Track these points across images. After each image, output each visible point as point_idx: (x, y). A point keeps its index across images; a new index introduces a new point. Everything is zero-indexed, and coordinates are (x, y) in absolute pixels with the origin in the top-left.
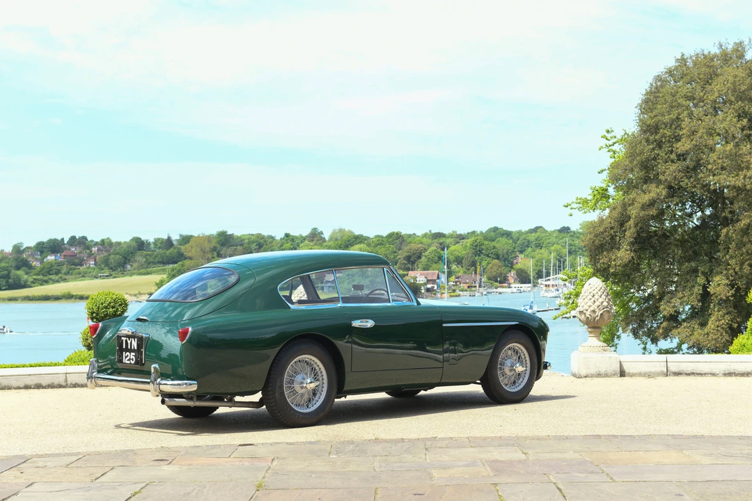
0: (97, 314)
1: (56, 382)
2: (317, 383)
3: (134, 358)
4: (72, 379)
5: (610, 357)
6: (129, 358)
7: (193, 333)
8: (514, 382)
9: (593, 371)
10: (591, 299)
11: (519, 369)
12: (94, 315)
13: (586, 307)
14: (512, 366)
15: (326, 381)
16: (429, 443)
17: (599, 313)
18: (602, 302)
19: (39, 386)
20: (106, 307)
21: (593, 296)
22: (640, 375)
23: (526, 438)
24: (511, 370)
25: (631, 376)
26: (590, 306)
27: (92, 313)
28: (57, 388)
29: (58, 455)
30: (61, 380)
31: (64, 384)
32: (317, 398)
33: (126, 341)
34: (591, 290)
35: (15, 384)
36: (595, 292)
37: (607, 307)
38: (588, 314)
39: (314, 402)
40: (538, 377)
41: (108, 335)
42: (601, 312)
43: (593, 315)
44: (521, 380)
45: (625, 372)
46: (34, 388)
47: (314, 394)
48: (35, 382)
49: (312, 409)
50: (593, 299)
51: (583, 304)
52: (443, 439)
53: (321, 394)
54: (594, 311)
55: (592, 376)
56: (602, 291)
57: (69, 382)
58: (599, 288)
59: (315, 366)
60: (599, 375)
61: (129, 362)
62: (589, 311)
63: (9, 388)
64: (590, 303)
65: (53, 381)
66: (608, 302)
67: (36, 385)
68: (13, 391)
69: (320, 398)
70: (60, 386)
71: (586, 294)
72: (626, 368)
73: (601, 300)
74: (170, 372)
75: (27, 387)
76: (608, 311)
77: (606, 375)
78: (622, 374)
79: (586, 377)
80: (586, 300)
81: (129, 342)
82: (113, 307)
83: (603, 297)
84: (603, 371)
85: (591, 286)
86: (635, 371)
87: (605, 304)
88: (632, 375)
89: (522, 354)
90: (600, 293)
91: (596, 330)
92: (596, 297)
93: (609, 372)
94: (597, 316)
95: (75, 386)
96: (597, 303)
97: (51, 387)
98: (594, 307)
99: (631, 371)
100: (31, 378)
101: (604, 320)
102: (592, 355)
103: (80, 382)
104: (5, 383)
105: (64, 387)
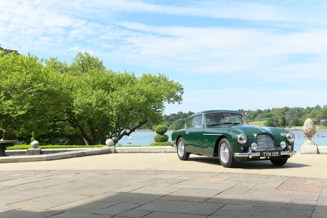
1: (137, 151)
4: (141, 150)
5: (313, 147)
9: (307, 152)
13: (305, 129)
17: (309, 131)
18: (310, 127)
19: (132, 152)
20: (160, 129)
21: (307, 125)
22: (325, 153)
25: (322, 154)
26: (306, 129)
30: (138, 151)
31: (139, 152)
34: (306, 123)
35: (125, 151)
36: (308, 124)
38: (305, 131)
45: (319, 152)
54: (307, 130)
55: (307, 153)
57: (140, 151)
58: (309, 122)
60: (309, 153)
63: (124, 153)
64: (306, 128)
70: (138, 152)
72: (320, 151)
73: (310, 126)
75: (129, 152)
77: (312, 153)
78: (318, 153)
79: (304, 154)
82: (162, 129)
83: (311, 125)
84: (310, 152)
85: (307, 121)
86: (323, 152)
87: (312, 128)
90: (310, 124)
91: (309, 137)
92: (308, 125)
93: (313, 152)
95: (142, 152)
96: (308, 128)
97: (135, 152)
98: (307, 129)
99: (322, 152)
100: (130, 150)
101: (311, 133)
102: (307, 146)
103: (143, 151)
104: (123, 151)
105: (139, 153)
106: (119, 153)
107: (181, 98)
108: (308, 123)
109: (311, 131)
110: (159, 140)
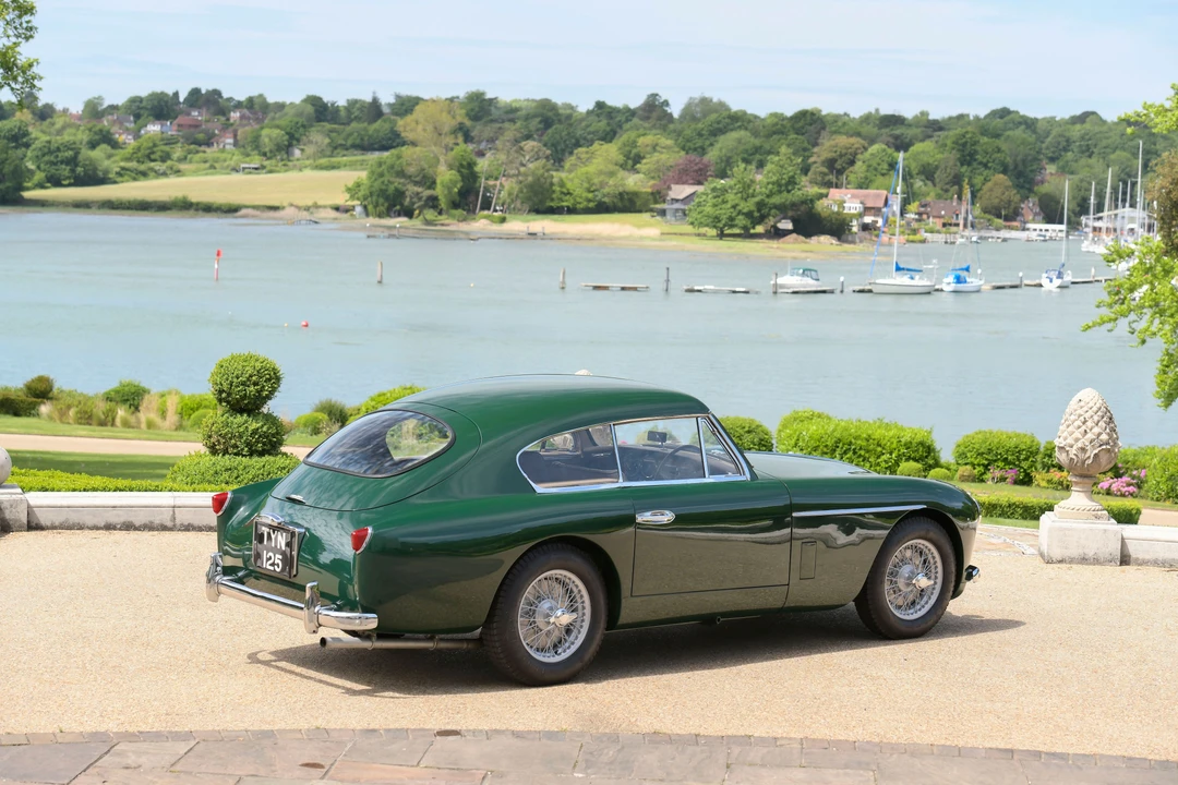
0: (229, 394)
1: (157, 521)
2: (574, 616)
3: (280, 562)
4: (183, 517)
5: (1105, 530)
6: (272, 561)
7: (374, 536)
8: (913, 603)
9: (1074, 552)
10: (1079, 427)
11: (923, 582)
12: (224, 395)
14: (910, 578)
15: (588, 611)
16: (736, 750)
17: (1091, 453)
18: (1100, 434)
19: (128, 527)
21: (1084, 423)
22: (1156, 563)
23: (894, 748)
24: (908, 585)
25: (1139, 565)
26: (1077, 440)
27: (221, 392)
28: (158, 530)
29: (157, 736)
30: (165, 518)
31: (169, 524)
32: (572, 638)
33: (269, 534)
34: (1081, 412)
35: (90, 521)
36: (1087, 415)
37: (1107, 444)
38: (1073, 451)
39: (567, 645)
40: (956, 593)
41: (242, 512)
42: (1096, 451)
43: (1081, 456)
44: (925, 599)
45: (1130, 556)
46: (120, 529)
47: (568, 631)
48: (122, 520)
49: (564, 656)
50: (1084, 428)
51: (1065, 434)
52: (762, 741)
53: (579, 632)
54: (1083, 450)
55: (1072, 561)
56: (1099, 413)
57: (178, 522)
58: (1095, 409)
59: (571, 586)
60: (1084, 560)
61: (272, 568)
62: (1075, 447)
63: (81, 527)
64: (1077, 434)
65: (152, 519)
66: (1108, 434)
67: (124, 523)
68: (86, 532)
69: (577, 637)
70: (164, 528)
71: (1073, 417)
72: (1133, 549)
73: (1096, 430)
74: (337, 594)
75: (109, 527)
76: (1109, 451)
77: (1096, 561)
78: (1125, 560)
79: (1060, 562)
80: (1071, 428)
81: (273, 536)
83: (1102, 424)
84: (1090, 554)
85: (1082, 404)
86: (1147, 557)
87: (1104, 437)
88: (1142, 563)
89: (930, 556)
90: (1096, 418)
91: (1086, 480)
92: (1089, 424)
93: (1101, 556)
94: (1089, 457)
95: (188, 528)
96: (1090, 436)
97: (149, 527)
98: (1085, 441)
99: (1141, 556)
100: (115, 512)
101: (1100, 465)
102: (1074, 525)
103: (196, 523)
104: (74, 518)
105: (171, 529)
106: (53, 527)
107: (35, 69)
108: (1090, 413)
109: (1101, 455)
110: (235, 446)
